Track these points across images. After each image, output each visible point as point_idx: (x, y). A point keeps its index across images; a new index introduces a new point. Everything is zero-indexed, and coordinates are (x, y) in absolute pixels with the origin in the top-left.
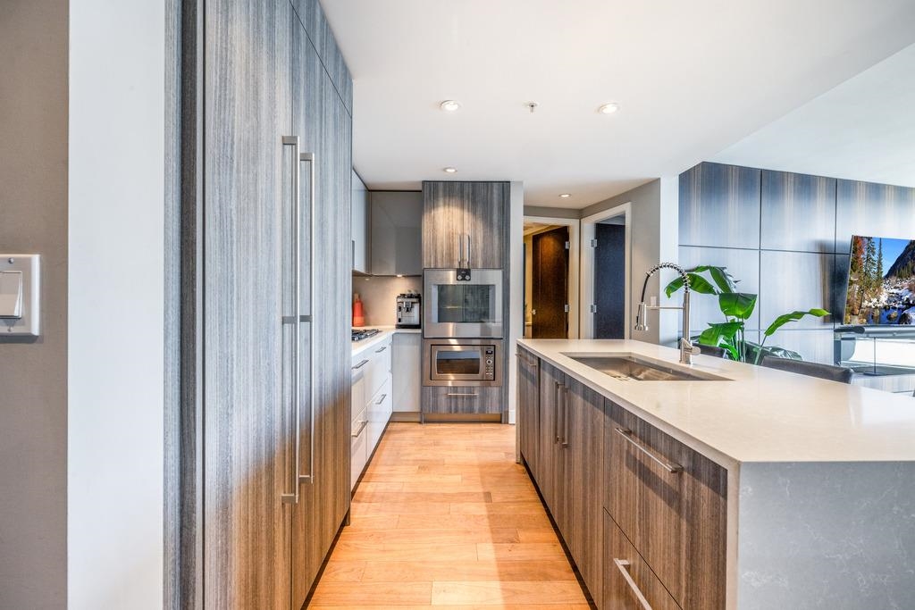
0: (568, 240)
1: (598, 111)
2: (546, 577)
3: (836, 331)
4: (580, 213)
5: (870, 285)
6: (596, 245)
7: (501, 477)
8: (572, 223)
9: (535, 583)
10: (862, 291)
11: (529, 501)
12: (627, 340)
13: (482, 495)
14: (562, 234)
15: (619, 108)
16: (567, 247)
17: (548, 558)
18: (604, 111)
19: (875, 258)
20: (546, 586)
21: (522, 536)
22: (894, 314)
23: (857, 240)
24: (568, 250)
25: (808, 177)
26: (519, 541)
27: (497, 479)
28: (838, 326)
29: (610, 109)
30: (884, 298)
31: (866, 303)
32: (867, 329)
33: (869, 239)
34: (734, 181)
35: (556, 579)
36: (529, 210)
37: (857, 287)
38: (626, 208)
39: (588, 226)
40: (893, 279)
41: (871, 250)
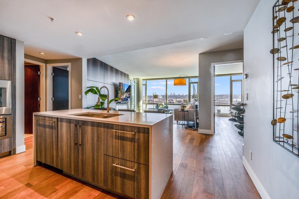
0: (39, 71)
1: (76, 33)
2: (76, 192)
3: (117, 103)
4: (46, 62)
5: (123, 94)
6: (53, 75)
7: (30, 175)
8: (42, 65)
9: (74, 196)
10: (121, 95)
11: (51, 176)
12: (70, 110)
13: (25, 186)
14: (37, 68)
15: (83, 35)
16: (39, 74)
17: (73, 187)
18: (78, 34)
19: (123, 88)
20: (78, 194)
21: (57, 187)
22: (126, 99)
23: (120, 83)
24: (39, 75)
25: (118, 70)
26: (57, 190)
27: (29, 176)
28: (117, 102)
29: (80, 34)
30: (124, 96)
31: (122, 97)
32: (121, 102)
33: (122, 83)
34: (99, 64)
35: (80, 190)
36: (26, 56)
37: (120, 94)
38: (69, 64)
39: (50, 67)
40: (126, 93)
41: (123, 86)
